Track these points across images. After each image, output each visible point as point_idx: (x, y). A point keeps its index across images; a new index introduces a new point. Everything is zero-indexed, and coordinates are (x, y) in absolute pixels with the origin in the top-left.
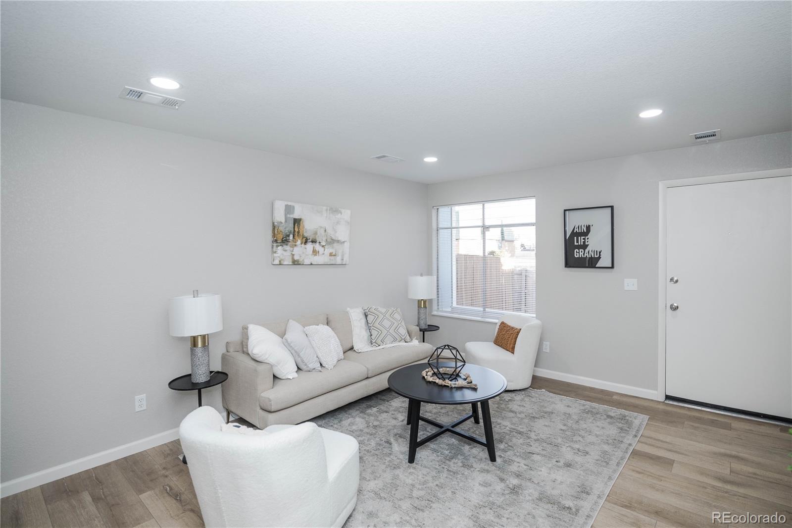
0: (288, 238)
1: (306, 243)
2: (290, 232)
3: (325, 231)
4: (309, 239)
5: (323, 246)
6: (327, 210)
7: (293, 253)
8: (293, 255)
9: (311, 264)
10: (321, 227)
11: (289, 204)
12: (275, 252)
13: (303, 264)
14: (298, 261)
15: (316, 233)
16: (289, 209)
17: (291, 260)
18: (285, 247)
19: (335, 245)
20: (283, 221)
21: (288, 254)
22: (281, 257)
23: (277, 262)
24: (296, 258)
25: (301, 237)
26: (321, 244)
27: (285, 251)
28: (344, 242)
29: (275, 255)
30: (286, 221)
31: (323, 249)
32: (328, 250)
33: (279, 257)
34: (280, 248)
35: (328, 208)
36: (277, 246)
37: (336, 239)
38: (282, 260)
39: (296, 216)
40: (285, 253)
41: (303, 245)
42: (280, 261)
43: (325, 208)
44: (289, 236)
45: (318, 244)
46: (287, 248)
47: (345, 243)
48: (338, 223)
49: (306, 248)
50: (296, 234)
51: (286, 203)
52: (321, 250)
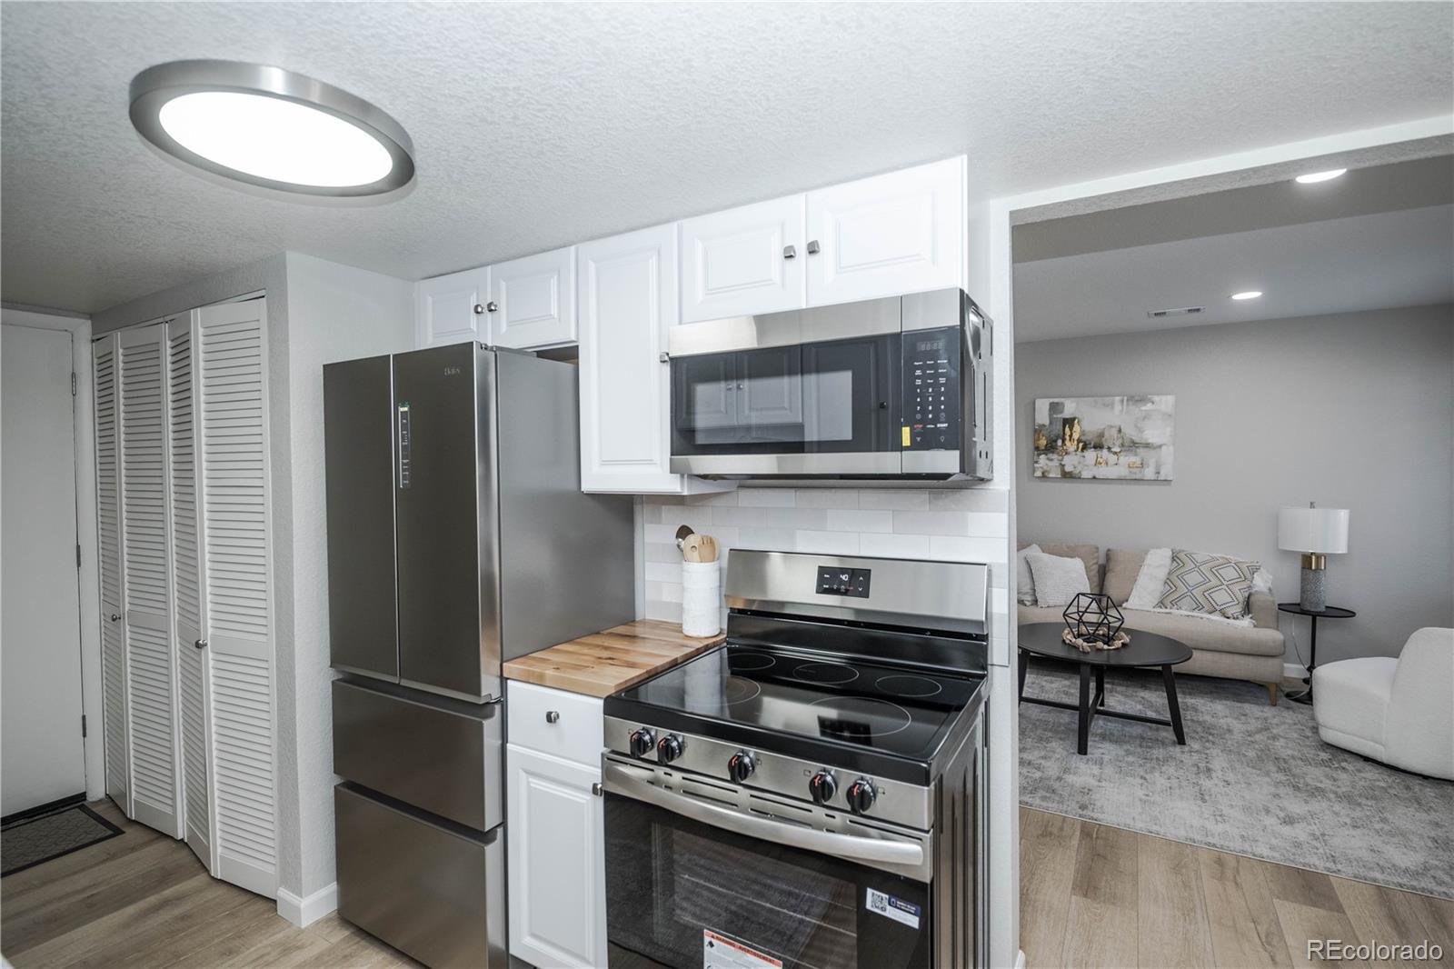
0: (1054, 444)
1: (1084, 448)
2: (1058, 437)
3: (1120, 431)
4: (1090, 444)
5: (1115, 453)
6: (1122, 401)
7: (1063, 463)
8: (1063, 466)
9: (1094, 478)
10: (1112, 427)
11: (1056, 400)
12: (1036, 462)
13: (1080, 478)
14: (1070, 473)
15: (1101, 435)
16: (1055, 408)
17: (1059, 471)
18: (1050, 456)
19: (1141, 451)
20: (1046, 422)
21: (1056, 463)
22: (1045, 468)
23: (1038, 474)
24: (1068, 469)
25: (1076, 442)
26: (1113, 450)
27: (1051, 460)
28: (1160, 446)
29: (1036, 465)
30: (1051, 423)
31: (1116, 457)
32: (1126, 459)
33: (1042, 468)
34: (1043, 456)
35: (1125, 398)
36: (1039, 455)
37: (1143, 441)
38: (1046, 471)
39: (1067, 414)
40: (1050, 463)
41: (1079, 452)
42: (1043, 473)
43: (1117, 399)
44: (1056, 441)
45: (1105, 451)
46: (1055, 456)
47: (1164, 448)
48: (1146, 417)
49: (1084, 457)
50: (1067, 437)
51: (1051, 400)
52: (1112, 458)
